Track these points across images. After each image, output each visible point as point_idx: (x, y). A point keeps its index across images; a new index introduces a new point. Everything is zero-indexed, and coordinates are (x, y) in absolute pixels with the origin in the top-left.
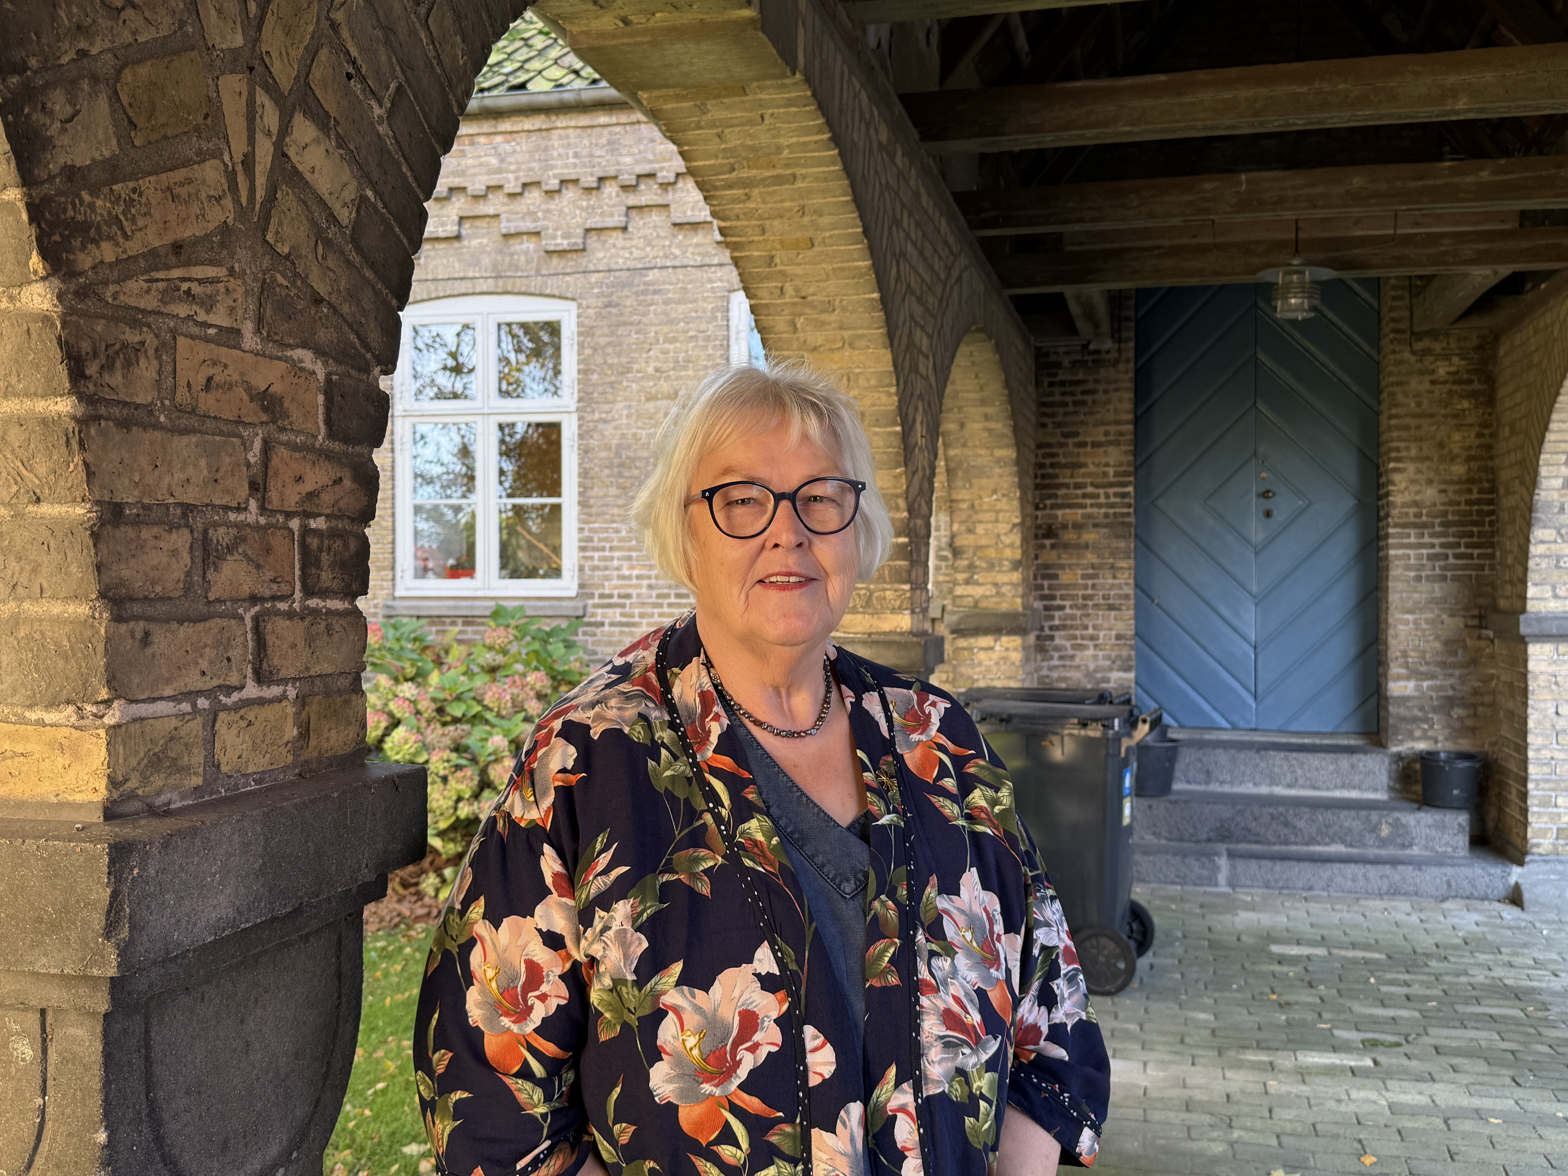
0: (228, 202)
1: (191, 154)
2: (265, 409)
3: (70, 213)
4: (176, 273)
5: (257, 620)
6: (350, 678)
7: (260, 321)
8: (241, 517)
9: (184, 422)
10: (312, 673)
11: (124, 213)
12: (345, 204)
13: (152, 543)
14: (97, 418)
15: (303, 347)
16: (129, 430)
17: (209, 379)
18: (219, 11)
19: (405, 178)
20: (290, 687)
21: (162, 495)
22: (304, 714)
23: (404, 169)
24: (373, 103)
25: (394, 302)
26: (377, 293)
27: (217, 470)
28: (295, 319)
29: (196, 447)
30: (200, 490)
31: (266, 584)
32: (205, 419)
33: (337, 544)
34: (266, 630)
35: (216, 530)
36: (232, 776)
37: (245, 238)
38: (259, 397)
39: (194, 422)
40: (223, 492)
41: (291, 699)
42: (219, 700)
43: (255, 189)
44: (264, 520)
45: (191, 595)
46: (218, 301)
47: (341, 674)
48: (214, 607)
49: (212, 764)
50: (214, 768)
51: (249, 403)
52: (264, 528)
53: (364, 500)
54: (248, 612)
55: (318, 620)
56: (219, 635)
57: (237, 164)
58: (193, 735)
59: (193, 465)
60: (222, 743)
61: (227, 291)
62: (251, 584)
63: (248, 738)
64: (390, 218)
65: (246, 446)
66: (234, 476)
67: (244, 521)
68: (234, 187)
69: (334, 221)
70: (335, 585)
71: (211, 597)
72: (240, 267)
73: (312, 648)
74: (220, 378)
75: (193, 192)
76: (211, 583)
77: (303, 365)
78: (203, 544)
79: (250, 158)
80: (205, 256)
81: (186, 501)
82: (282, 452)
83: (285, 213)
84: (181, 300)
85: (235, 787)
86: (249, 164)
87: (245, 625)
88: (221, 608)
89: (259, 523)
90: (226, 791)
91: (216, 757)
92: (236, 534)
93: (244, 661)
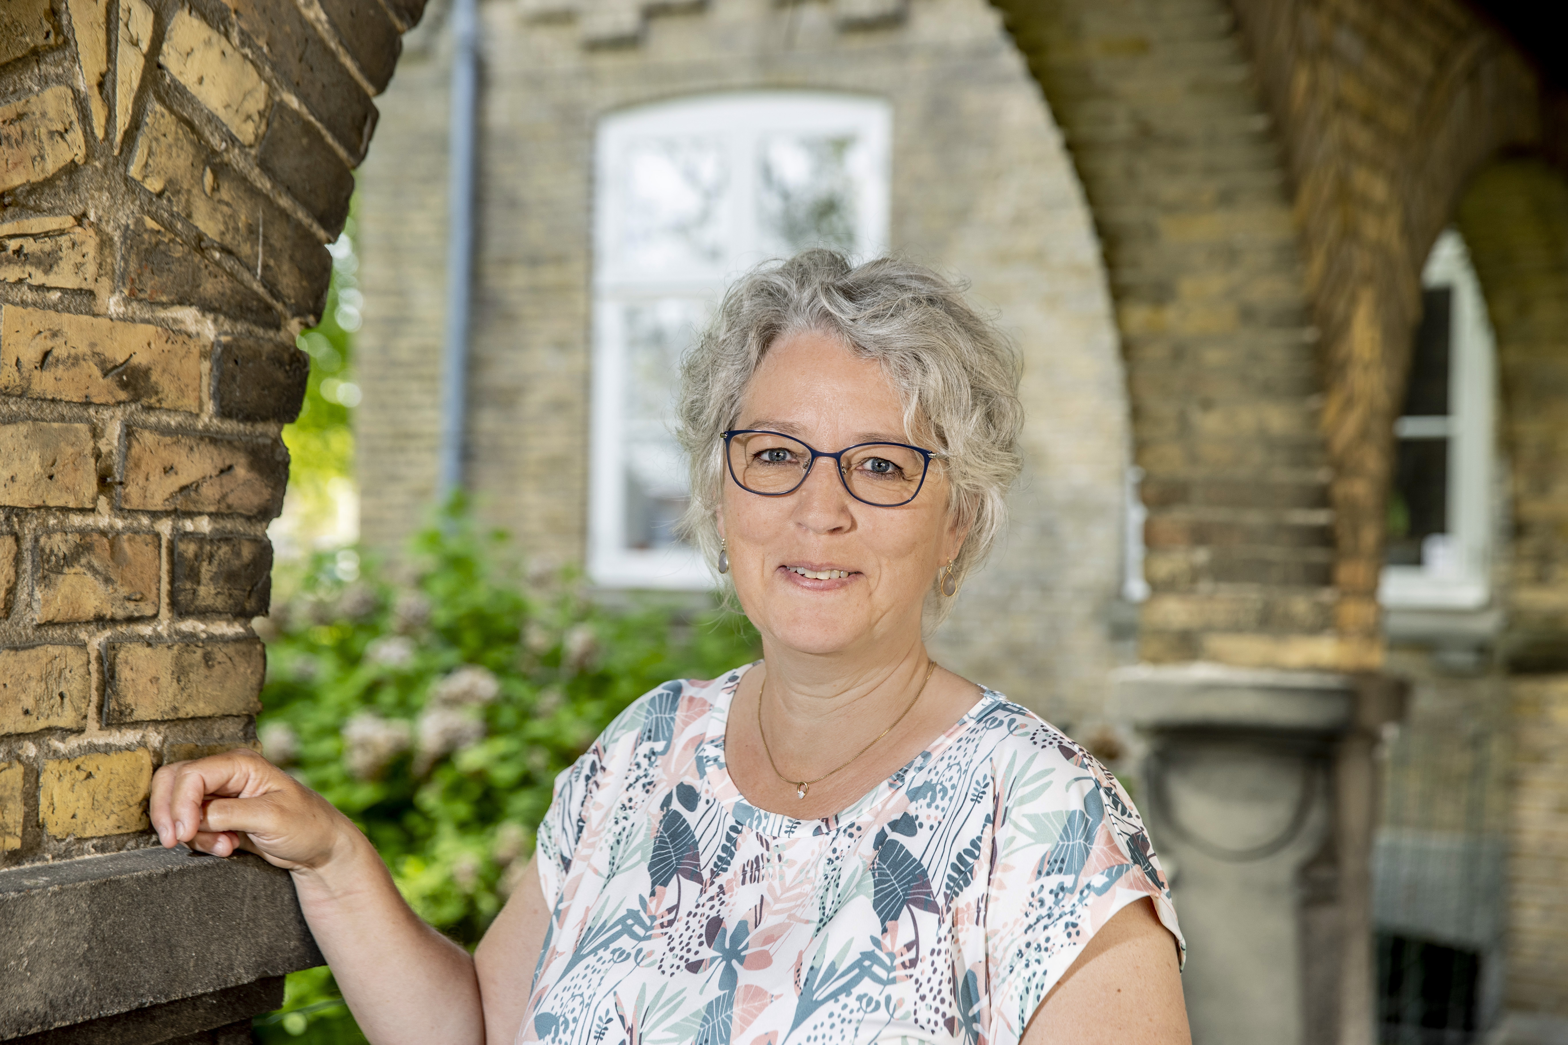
0: (77, 136)
2: (124, 386)
4: (4, 230)
5: (104, 647)
6: (240, 722)
7: (120, 277)
8: (87, 521)
9: (11, 409)
10: (182, 714)
12: (249, 118)
15: (183, 304)
17: (46, 354)
19: (346, 70)
20: (150, 732)
25: (322, 234)
26: (295, 223)
27: (53, 464)
28: (169, 270)
29: (26, 437)
30: (30, 490)
31: (118, 603)
32: (39, 402)
33: (224, 550)
34: (117, 661)
35: (50, 538)
36: (63, 840)
37: (102, 177)
38: (116, 371)
39: (24, 407)
40: (61, 491)
41: (151, 749)
42: (48, 745)
43: (116, 116)
44: (119, 524)
45: (14, 617)
46: (61, 258)
47: (225, 717)
48: (46, 631)
49: (34, 824)
50: (38, 829)
51: (101, 380)
52: (118, 533)
53: (266, 493)
54: (93, 638)
55: (193, 647)
56: (49, 666)
57: (91, 87)
58: (8, 787)
59: (21, 459)
60: (49, 798)
61: (74, 244)
62: (97, 603)
63: (85, 794)
64: (319, 125)
65: (96, 433)
66: (76, 470)
67: (90, 525)
68: (85, 117)
69: (232, 140)
70: (219, 603)
71: (40, 619)
72: (96, 213)
73: (182, 683)
74: (60, 351)
75: (28, 130)
76: (42, 602)
77: (183, 327)
78: (32, 555)
79: (109, 77)
80: (45, 205)
81: (11, 504)
82: (148, 438)
83: (157, 140)
84: (9, 261)
85: (67, 853)
86: (108, 85)
87: (88, 653)
88: (57, 633)
89: (112, 527)
90: (53, 858)
91: (41, 816)
92: (78, 541)
93: (84, 698)
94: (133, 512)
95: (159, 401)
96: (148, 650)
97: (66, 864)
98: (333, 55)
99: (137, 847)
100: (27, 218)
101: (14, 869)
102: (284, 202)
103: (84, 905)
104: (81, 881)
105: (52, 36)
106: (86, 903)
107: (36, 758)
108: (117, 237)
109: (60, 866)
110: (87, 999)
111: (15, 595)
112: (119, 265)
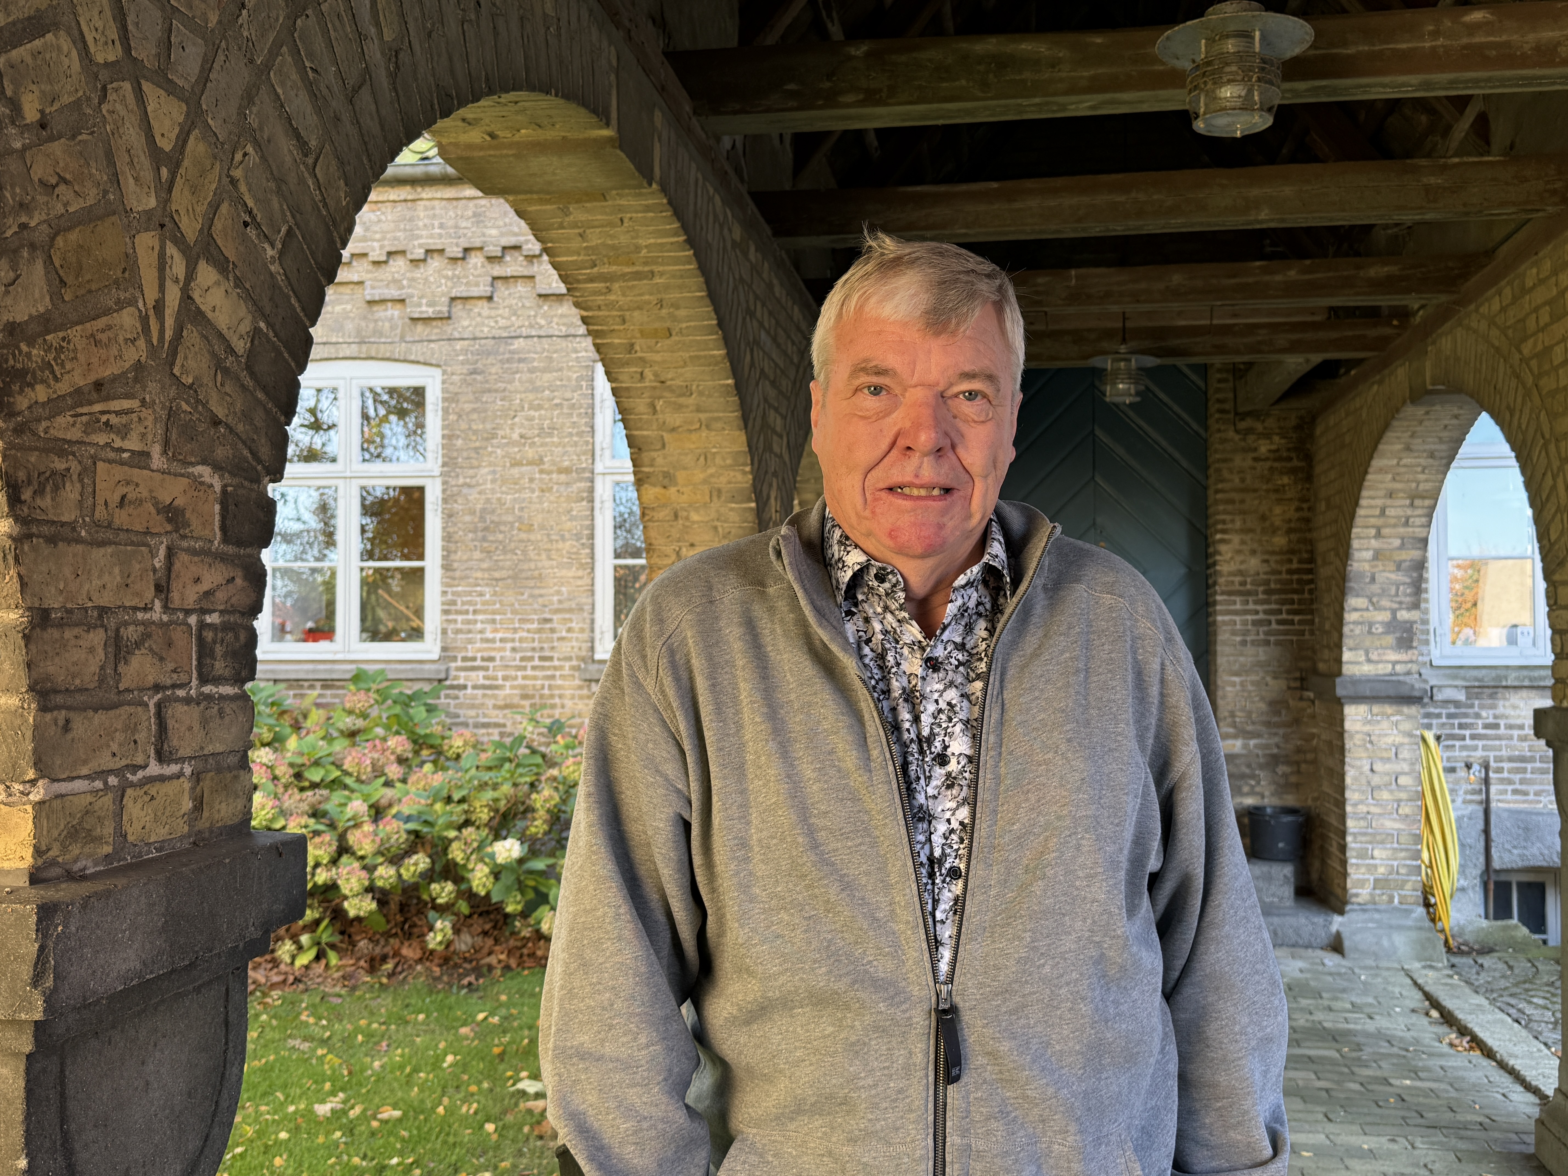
0: (141, 343)
1: (111, 303)
2: (169, 520)
3: (11, 362)
4: (97, 407)
5: (159, 706)
6: (239, 755)
7: (166, 444)
8: (148, 616)
9: (101, 536)
10: (206, 752)
11: (55, 359)
12: (241, 337)
13: (73, 642)
14: (29, 536)
15: (203, 464)
16: (56, 545)
17: (123, 497)
18: (136, 179)
19: (294, 309)
20: (186, 765)
21: (82, 600)
22: (198, 789)
23: (293, 300)
24: (266, 246)
25: (282, 418)
26: (267, 411)
27: (128, 576)
28: (197, 440)
29: (111, 556)
30: (113, 594)
31: (167, 674)
32: (119, 532)
33: (230, 636)
34: (167, 715)
35: (126, 629)
36: (137, 844)
37: (156, 373)
38: (165, 510)
39: (109, 535)
40: (133, 595)
41: (187, 776)
42: (126, 777)
43: (164, 329)
44: (167, 618)
45: (104, 686)
46: (132, 429)
47: (231, 753)
48: (124, 696)
49: (120, 834)
50: (122, 838)
51: (156, 516)
52: (167, 625)
53: (253, 596)
54: (152, 700)
55: (211, 704)
56: (127, 721)
57: (149, 309)
58: (105, 810)
59: (109, 572)
60: (129, 815)
61: (139, 420)
62: (155, 675)
63: (150, 811)
64: (278, 343)
65: (152, 554)
66: (142, 580)
67: (150, 619)
68: (146, 329)
69: (231, 351)
70: (227, 673)
71: (122, 687)
72: (152, 398)
73: (206, 730)
74: (132, 495)
75: (112, 337)
76: (122, 675)
77: (203, 480)
78: (116, 641)
79: (161, 302)
80: (122, 391)
81: (102, 604)
82: (182, 557)
83: (190, 349)
84: (101, 430)
85: (140, 854)
86: (160, 308)
87: (149, 711)
88: (130, 696)
89: (163, 620)
90: (131, 859)
91: (124, 828)
92: (143, 631)
93: (148, 743)
94: (175, 610)
95: (190, 532)
96: (186, 707)
97: (140, 862)
98: (287, 298)
100: (112, 400)
101: (108, 868)
104: (159, 873)
105: (127, 272)
106: (162, 889)
107: (119, 787)
108: (165, 415)
109: (137, 864)
110: (165, 957)
111: (105, 670)
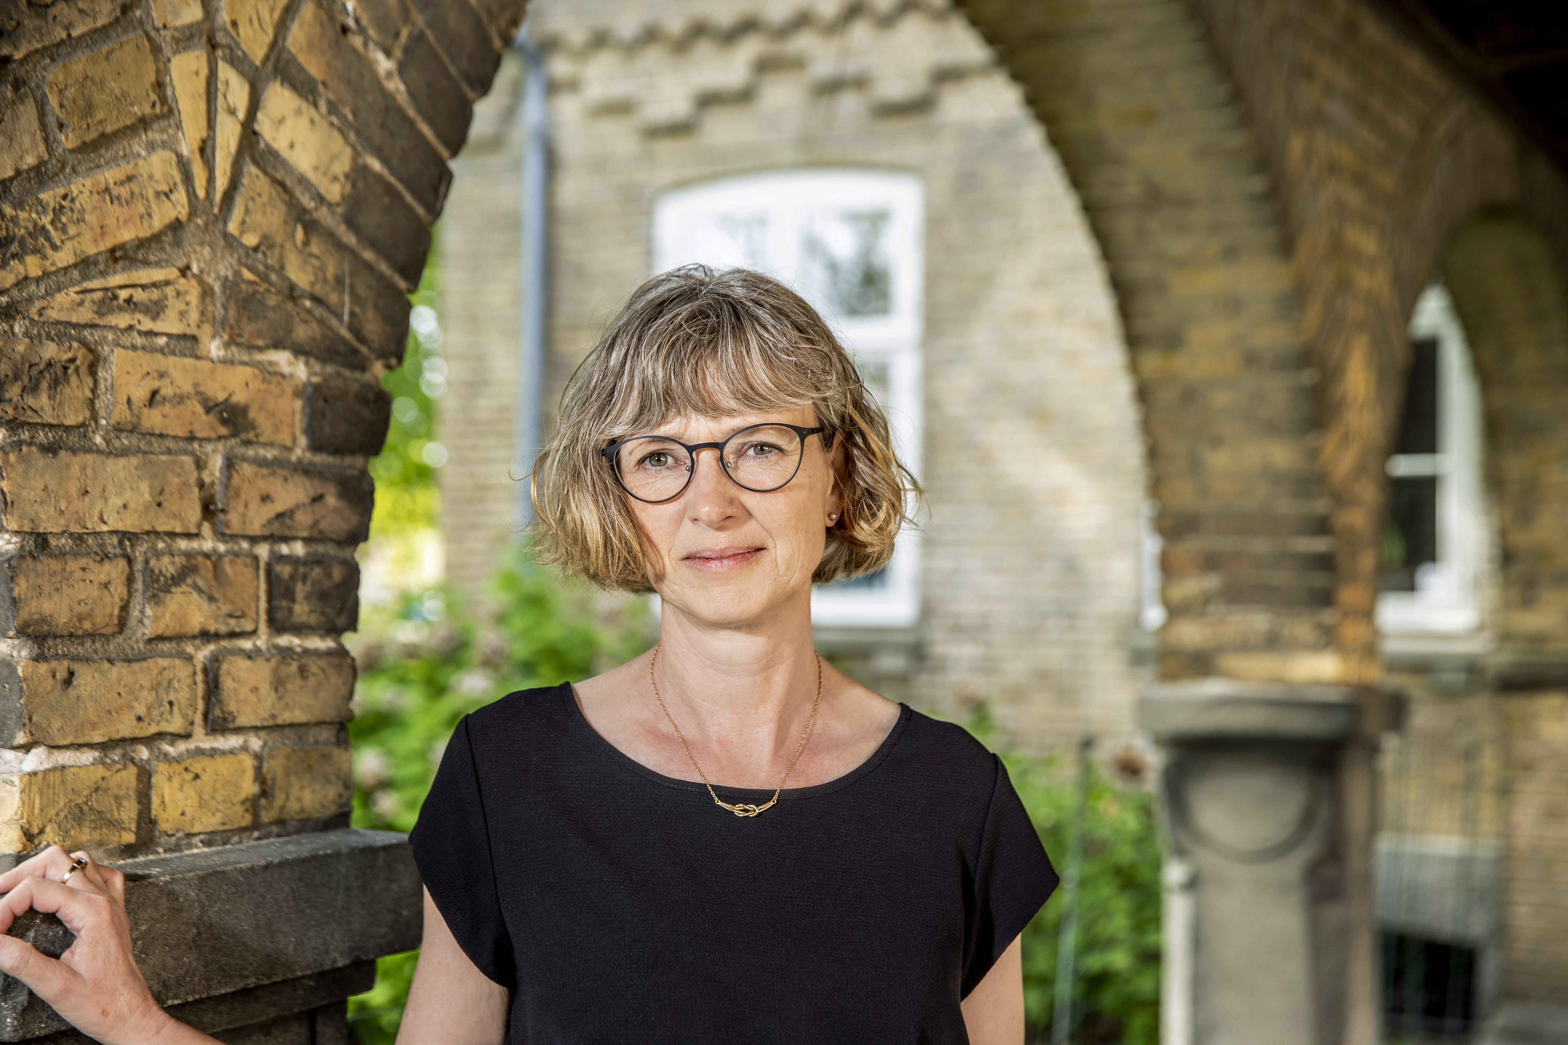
0: (180, 196)
1: (139, 149)
2: (224, 422)
4: (114, 280)
5: (209, 660)
6: (333, 729)
8: (192, 545)
9: (123, 443)
10: (280, 721)
11: (53, 223)
12: (336, 179)
13: (79, 574)
14: (18, 444)
15: (278, 348)
16: (55, 456)
17: (154, 393)
19: (423, 136)
20: (252, 738)
21: (93, 524)
22: (268, 768)
24: (378, 56)
25: (402, 284)
26: (380, 276)
27: (161, 493)
28: (265, 318)
29: (136, 469)
30: (140, 516)
31: (221, 620)
32: (148, 437)
33: (316, 572)
34: (221, 672)
35: (158, 559)
36: (173, 835)
37: (203, 233)
38: (217, 409)
39: (134, 441)
40: (168, 517)
41: (252, 753)
42: (159, 749)
43: (215, 178)
44: (222, 547)
45: (128, 632)
46: (166, 306)
47: (319, 724)
48: (157, 645)
49: (147, 820)
50: (150, 825)
51: (204, 417)
52: (220, 556)
53: (354, 520)
54: (199, 652)
55: (289, 660)
56: (159, 677)
57: (192, 152)
58: (124, 787)
59: (132, 488)
60: (160, 797)
61: (178, 294)
62: (202, 620)
63: (193, 794)
64: (399, 186)
65: (200, 465)
66: (182, 498)
67: (194, 549)
68: (188, 179)
69: (320, 199)
70: (313, 620)
71: (151, 634)
72: (198, 266)
73: (280, 693)
74: (167, 391)
75: (136, 190)
76: (152, 618)
77: (277, 369)
78: (143, 576)
79: (210, 143)
80: (152, 258)
81: (124, 529)
82: (247, 469)
83: (253, 199)
84: (120, 309)
85: (177, 848)
86: (209, 150)
87: (194, 666)
88: (166, 647)
89: (215, 550)
90: (165, 851)
91: (153, 813)
92: (184, 563)
93: (191, 705)
94: (234, 537)
95: (257, 436)
96: (248, 663)
97: (177, 858)
98: (411, 123)
99: (241, 842)
100: (136, 270)
101: (129, 861)
102: (368, 255)
103: (193, 894)
104: (190, 871)
105: (158, 107)
106: (194, 892)
107: (148, 761)
108: (217, 287)
109: (171, 860)
110: (196, 979)
111: (127, 612)
112: (220, 312)
